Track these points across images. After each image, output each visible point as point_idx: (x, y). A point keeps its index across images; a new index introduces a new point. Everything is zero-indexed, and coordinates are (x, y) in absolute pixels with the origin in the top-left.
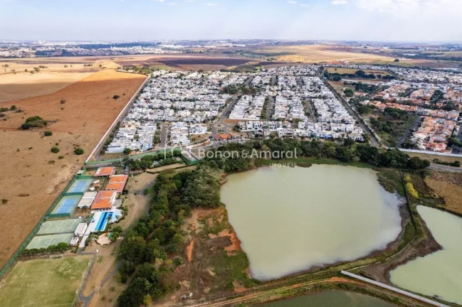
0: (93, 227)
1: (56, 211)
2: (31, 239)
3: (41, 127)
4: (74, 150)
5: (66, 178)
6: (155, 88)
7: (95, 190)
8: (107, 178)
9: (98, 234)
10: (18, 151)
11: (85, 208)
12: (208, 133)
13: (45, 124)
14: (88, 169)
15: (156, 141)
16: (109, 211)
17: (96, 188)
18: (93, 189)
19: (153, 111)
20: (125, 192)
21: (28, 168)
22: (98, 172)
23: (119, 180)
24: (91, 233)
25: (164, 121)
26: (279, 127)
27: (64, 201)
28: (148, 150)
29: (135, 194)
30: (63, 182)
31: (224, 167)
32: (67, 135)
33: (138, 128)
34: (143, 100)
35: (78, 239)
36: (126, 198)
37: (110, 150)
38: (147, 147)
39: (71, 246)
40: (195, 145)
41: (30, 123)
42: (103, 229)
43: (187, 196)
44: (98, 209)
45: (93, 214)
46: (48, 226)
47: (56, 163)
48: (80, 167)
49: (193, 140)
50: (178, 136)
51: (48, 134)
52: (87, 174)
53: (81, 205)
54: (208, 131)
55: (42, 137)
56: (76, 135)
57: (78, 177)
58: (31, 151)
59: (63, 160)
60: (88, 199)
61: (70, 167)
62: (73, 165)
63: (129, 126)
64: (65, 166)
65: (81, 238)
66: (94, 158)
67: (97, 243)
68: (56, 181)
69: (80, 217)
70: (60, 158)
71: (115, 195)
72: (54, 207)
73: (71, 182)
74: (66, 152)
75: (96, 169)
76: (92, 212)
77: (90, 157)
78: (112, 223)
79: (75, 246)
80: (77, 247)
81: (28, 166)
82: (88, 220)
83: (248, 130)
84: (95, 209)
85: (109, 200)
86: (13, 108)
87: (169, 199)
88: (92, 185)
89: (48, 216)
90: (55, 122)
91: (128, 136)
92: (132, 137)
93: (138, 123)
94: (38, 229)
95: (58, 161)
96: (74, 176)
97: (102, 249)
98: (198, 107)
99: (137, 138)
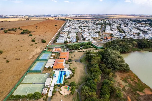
0: (55, 81)
1: (33, 69)
2: (18, 86)
3: (28, 33)
4: (41, 41)
5: (38, 52)
6: (70, 23)
7: (54, 59)
8: (59, 53)
9: (60, 86)
10: (18, 41)
11: (49, 68)
12: (99, 37)
13: (30, 32)
14: (49, 49)
15: (78, 39)
16: (63, 71)
17: (54, 57)
18: (52, 58)
19: (72, 29)
20: (70, 60)
21: (21, 47)
22: (54, 50)
23: (65, 54)
24: (55, 85)
25: (78, 32)
26: (131, 35)
27: (37, 63)
28: (75, 42)
29: (76, 62)
30: (37, 54)
31: (119, 50)
32: (38, 36)
33: (68, 34)
34: (67, 26)
35: (47, 90)
36: (71, 63)
37: (58, 41)
38: (75, 41)
39: (42, 95)
40: (97, 41)
41: (24, 32)
42: (62, 83)
43: (110, 64)
44: (56, 69)
45: (54, 72)
46: (29, 78)
47: (33, 46)
48: (45, 48)
49: (94, 39)
50: (88, 37)
51: (31, 35)
52: (48, 51)
53: (47, 66)
54: (99, 36)
55: (28, 36)
56: (42, 36)
57: (44, 52)
58: (23, 41)
59: (37, 44)
60: (50, 63)
61: (40, 47)
62: (41, 47)
63: (64, 33)
64: (38, 47)
65: (49, 88)
66: (51, 44)
67: (60, 93)
68: (34, 53)
69: (47, 74)
70: (36, 44)
71: (64, 61)
72: (32, 66)
73: (41, 54)
74: (38, 42)
75: (53, 49)
76: (54, 71)
77: (49, 44)
78: (67, 79)
79: (45, 95)
80: (47, 95)
81: (22, 46)
82: (52, 76)
83: (118, 36)
84: (55, 69)
85: (63, 64)
86: (19, 28)
87: (100, 65)
88: (51, 56)
89: (29, 71)
90: (33, 32)
91: (64, 37)
92: (66, 37)
93: (67, 33)
94: (23, 79)
95: (34, 45)
96: (42, 51)
97: (64, 98)
98: (90, 28)
99: (69, 37)
